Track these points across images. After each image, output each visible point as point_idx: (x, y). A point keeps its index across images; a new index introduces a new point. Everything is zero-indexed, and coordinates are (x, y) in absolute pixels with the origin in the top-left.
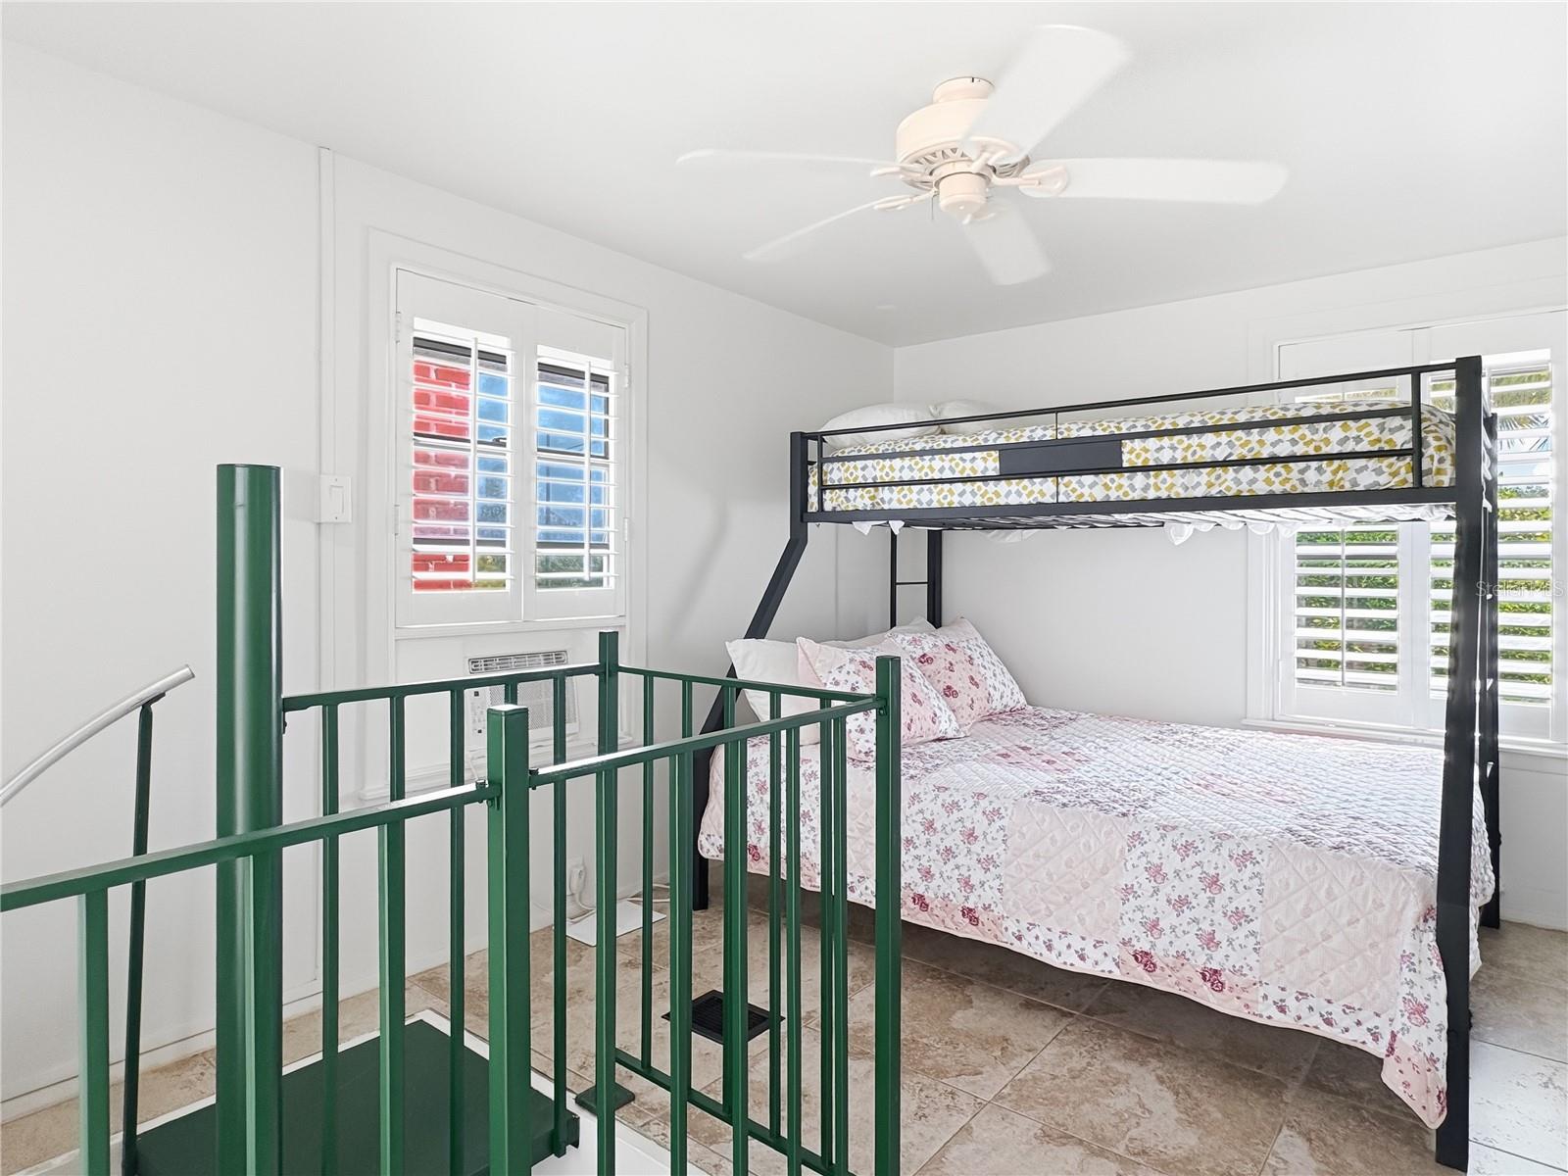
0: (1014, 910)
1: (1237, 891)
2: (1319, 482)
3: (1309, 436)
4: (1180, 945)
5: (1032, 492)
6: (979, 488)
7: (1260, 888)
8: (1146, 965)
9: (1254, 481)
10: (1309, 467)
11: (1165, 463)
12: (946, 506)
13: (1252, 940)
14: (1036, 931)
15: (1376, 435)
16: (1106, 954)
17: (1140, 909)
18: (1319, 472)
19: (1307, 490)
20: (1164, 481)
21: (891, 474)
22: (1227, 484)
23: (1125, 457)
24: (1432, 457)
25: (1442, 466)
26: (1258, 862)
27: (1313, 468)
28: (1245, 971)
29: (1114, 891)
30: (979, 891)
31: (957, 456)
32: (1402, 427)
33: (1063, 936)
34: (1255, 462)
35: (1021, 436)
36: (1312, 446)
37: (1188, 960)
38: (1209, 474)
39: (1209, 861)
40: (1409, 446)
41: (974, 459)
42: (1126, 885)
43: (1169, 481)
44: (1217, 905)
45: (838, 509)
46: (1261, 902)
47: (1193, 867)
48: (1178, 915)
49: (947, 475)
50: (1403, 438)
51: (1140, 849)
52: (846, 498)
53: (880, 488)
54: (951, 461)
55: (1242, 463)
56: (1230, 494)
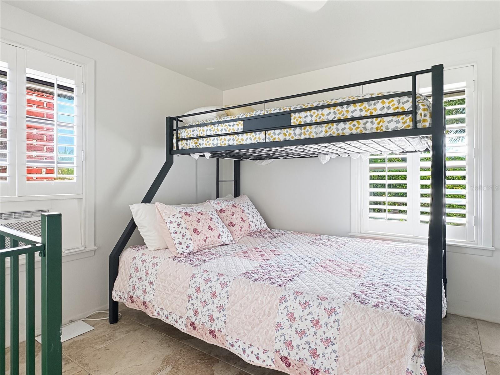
0: (230, 332)
1: (327, 328)
2: (372, 128)
3: (368, 107)
4: (301, 355)
5: (256, 138)
6: (236, 137)
7: (338, 327)
8: (286, 364)
9: (344, 129)
10: (367, 122)
11: (308, 123)
12: (223, 145)
13: (334, 355)
14: (239, 343)
15: (396, 105)
16: (268, 357)
17: (283, 335)
18: (372, 123)
19: (367, 132)
20: (308, 131)
21: (203, 133)
22: (333, 131)
23: (292, 121)
24: (421, 114)
25: (426, 118)
26: (338, 314)
27: (369, 122)
28: (331, 371)
29: (273, 325)
30: (216, 322)
31: (227, 124)
32: (408, 101)
33: (250, 346)
34: (345, 120)
35: (252, 114)
36: (369, 112)
37: (304, 363)
38: (326, 127)
39: (315, 312)
40: (411, 109)
41: (234, 125)
42: (278, 322)
43: (310, 131)
44: (318, 336)
45: (184, 148)
46: (338, 335)
47: (308, 315)
48: (300, 339)
49: (224, 132)
50: (408, 106)
51: (285, 304)
52: (187, 144)
53: (199, 139)
54: (225, 126)
55: (339, 121)
56: (334, 135)
